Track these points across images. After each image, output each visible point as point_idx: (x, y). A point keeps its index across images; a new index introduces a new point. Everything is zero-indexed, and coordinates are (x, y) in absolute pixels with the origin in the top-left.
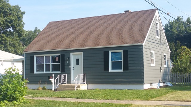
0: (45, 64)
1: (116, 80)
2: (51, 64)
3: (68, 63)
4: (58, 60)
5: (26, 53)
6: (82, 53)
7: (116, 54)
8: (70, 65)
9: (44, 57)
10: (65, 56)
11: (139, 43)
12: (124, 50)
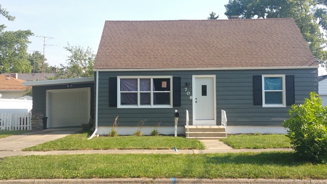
0: (139, 92)
1: (273, 119)
2: (152, 92)
3: (187, 91)
4: (166, 87)
5: (99, 72)
6: (214, 76)
7: (272, 80)
8: (191, 94)
9: (139, 80)
10: (181, 80)
11: (310, 65)
12: (287, 75)
